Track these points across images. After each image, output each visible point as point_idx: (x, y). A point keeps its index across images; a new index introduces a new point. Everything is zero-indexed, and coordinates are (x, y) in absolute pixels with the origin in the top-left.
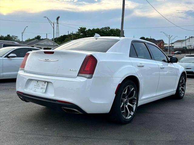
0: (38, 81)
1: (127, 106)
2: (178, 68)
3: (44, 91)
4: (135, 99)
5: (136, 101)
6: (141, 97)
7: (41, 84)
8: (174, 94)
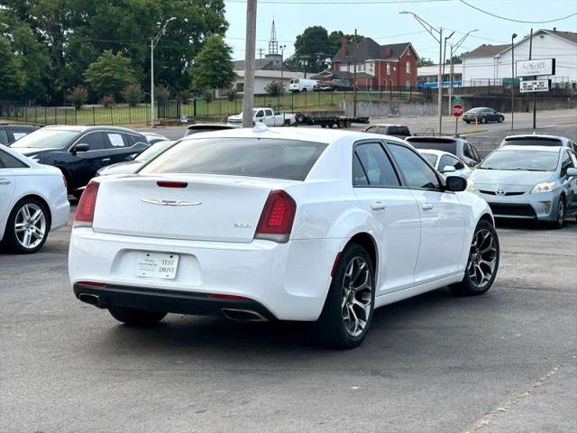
0: (148, 253)
1: (351, 307)
2: (468, 204)
3: (172, 275)
4: (368, 291)
5: (371, 294)
6: (380, 285)
7: (158, 260)
8: (461, 279)
